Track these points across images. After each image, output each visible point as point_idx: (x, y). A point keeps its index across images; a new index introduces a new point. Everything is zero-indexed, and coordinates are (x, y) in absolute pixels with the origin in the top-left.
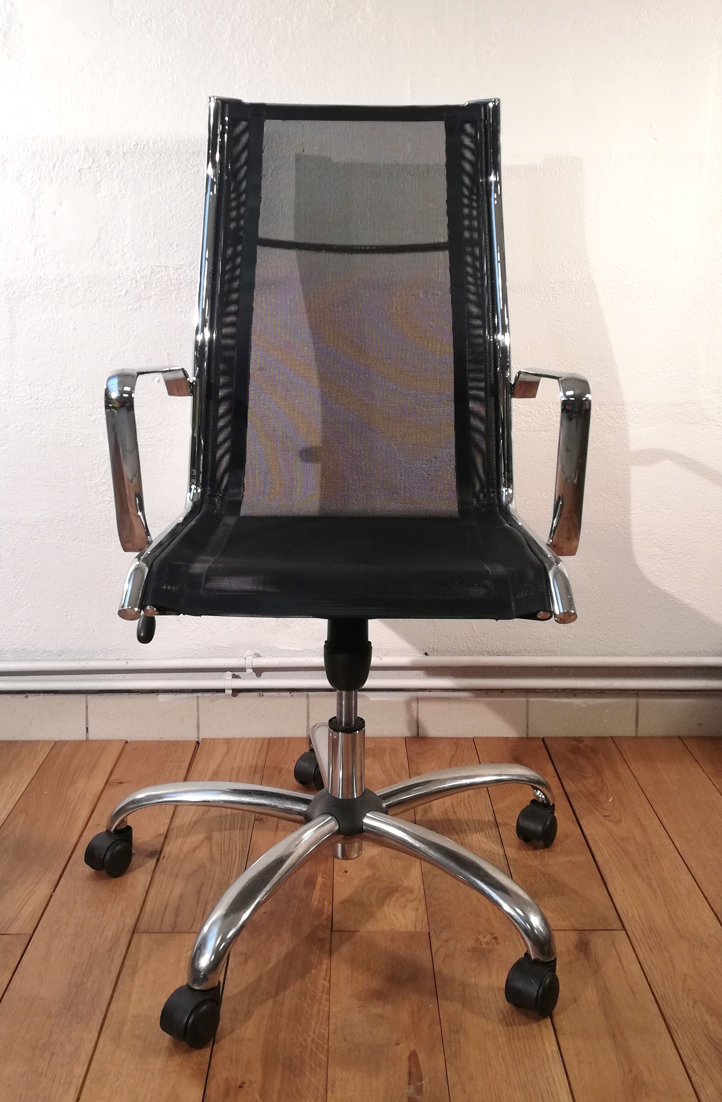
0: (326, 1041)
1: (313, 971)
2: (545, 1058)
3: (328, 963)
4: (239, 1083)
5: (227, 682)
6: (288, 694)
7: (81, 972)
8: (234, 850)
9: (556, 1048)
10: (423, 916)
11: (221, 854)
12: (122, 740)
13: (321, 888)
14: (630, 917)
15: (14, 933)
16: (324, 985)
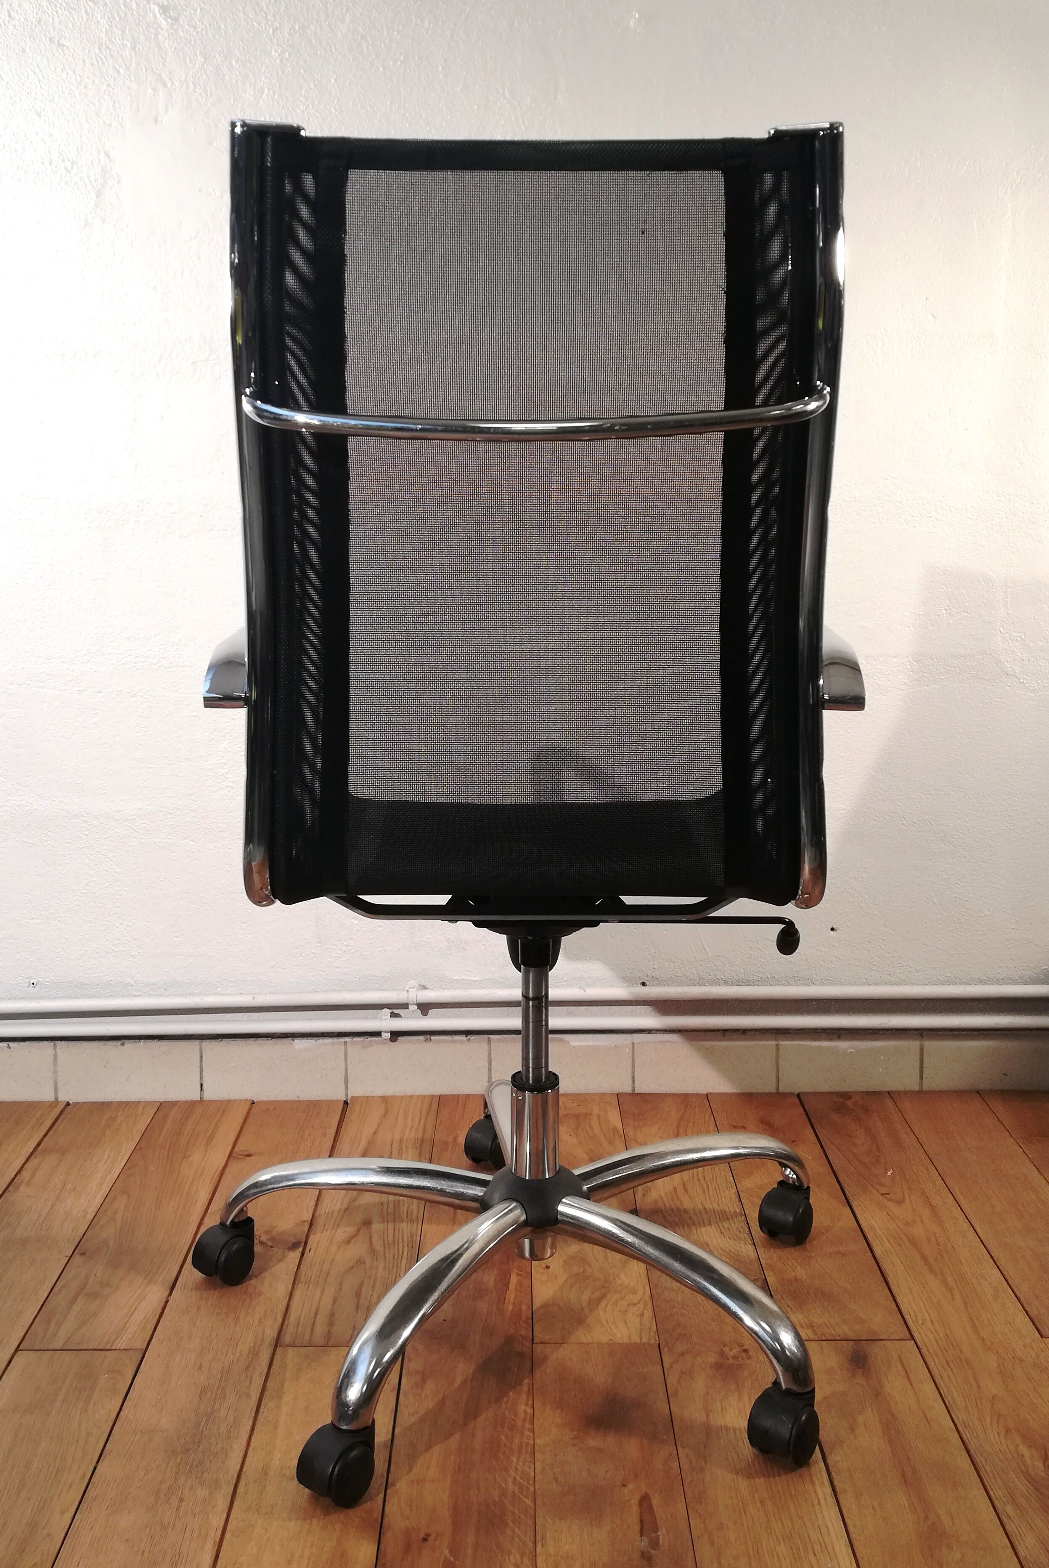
0: (531, 1482)
1: (511, 1394)
2: (815, 1502)
3: (529, 1384)
4: (422, 1535)
5: (384, 1022)
6: (463, 1038)
7: (211, 1396)
8: (401, 1240)
9: (829, 1490)
10: (651, 1323)
11: (384, 1244)
12: (247, 1100)
13: (516, 1290)
14: (920, 1322)
15: (121, 1348)
16: (525, 1412)
